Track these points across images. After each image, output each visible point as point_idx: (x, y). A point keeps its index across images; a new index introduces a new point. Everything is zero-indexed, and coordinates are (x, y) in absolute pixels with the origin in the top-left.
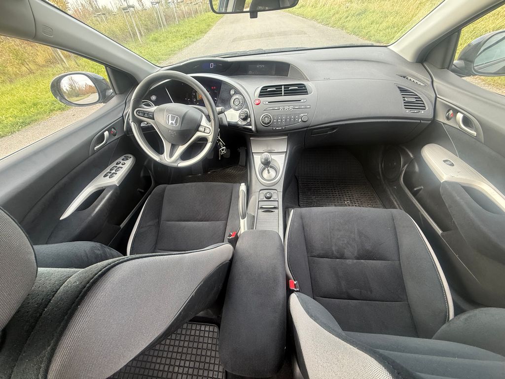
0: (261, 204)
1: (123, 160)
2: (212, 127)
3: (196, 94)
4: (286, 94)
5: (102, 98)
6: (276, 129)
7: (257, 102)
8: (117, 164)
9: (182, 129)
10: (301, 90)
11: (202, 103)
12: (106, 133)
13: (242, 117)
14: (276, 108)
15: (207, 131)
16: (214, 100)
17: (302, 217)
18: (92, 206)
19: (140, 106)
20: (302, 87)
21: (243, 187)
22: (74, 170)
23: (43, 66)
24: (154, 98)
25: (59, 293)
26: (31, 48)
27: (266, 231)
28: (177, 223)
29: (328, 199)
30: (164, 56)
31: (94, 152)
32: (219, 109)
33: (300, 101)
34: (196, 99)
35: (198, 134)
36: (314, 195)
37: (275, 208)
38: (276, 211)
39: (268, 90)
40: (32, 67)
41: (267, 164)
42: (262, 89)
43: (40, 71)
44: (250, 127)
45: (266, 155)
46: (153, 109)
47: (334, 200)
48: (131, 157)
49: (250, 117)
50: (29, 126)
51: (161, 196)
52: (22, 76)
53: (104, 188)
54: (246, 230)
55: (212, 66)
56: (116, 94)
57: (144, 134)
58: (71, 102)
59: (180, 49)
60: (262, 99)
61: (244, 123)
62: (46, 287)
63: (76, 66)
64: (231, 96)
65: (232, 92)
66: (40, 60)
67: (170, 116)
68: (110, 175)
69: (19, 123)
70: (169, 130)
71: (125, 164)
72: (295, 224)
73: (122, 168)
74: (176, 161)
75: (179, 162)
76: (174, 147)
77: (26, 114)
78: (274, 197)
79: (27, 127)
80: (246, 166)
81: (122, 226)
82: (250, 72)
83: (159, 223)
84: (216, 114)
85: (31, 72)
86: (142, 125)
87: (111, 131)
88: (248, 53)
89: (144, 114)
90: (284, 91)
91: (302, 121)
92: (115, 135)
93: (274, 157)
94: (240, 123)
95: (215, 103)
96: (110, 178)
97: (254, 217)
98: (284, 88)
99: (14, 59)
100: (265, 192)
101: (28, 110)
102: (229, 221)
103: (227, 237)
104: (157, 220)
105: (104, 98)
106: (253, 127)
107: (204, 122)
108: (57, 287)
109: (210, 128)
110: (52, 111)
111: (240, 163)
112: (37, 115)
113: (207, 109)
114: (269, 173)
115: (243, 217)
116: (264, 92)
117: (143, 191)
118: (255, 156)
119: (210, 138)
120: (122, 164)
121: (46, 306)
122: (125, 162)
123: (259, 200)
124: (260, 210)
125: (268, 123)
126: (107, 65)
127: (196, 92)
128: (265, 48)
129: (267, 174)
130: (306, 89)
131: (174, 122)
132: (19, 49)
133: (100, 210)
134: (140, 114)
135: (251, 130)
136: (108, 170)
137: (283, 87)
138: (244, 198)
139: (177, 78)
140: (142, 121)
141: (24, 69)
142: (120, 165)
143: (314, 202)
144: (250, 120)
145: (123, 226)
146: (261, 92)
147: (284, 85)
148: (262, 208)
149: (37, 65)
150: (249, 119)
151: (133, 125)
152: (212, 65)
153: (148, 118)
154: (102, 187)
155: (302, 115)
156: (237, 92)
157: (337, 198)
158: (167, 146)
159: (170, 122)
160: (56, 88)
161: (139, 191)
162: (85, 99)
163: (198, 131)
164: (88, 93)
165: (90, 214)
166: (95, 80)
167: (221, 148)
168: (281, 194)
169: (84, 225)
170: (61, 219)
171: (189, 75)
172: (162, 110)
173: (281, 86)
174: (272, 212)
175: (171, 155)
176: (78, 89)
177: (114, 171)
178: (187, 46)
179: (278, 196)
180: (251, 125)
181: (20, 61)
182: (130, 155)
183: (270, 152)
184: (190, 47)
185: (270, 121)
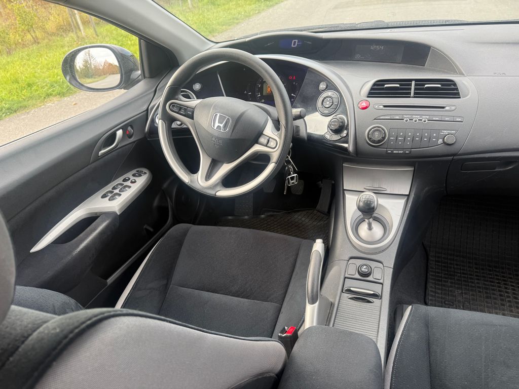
0: (349, 284)
1: (134, 175)
2: (280, 138)
3: (262, 87)
4: (418, 95)
5: (125, 82)
6: (392, 153)
7: (364, 105)
8: (125, 180)
9: (232, 138)
10: (449, 90)
11: (270, 100)
12: (120, 133)
13: (333, 127)
14: (397, 117)
15: (272, 144)
16: (291, 97)
17: (427, 324)
18: (76, 239)
19: (177, 97)
20: (449, 85)
21: (318, 246)
22: (67, 181)
23: (53, 34)
24: (197, 87)
25: (31, 340)
26: (43, 10)
27: (351, 333)
28: (197, 291)
29: (489, 300)
30: (220, 27)
31: (98, 158)
32: (296, 111)
33: (443, 108)
34: (262, 94)
35: (256, 148)
36: (458, 288)
37: (375, 296)
38: (376, 301)
39: (386, 86)
40: (39, 34)
41: (368, 211)
42: (374, 84)
43: (46, 40)
44: (346, 145)
45: (369, 195)
46: (194, 102)
47: (504, 305)
48: (145, 173)
49: (347, 128)
50: (15, 114)
51: (179, 242)
52: (24, 46)
53: (98, 214)
54: (315, 324)
55: (295, 44)
56: (145, 77)
57: (173, 139)
58: (82, 85)
59: (248, 17)
60: (373, 101)
61: (336, 137)
62: (15, 329)
63: (95, 36)
64: (319, 93)
65: (322, 86)
66: (51, 26)
67: (218, 115)
68: (110, 195)
69: (4, 110)
70: (212, 136)
71: (135, 182)
72: (412, 334)
73: (130, 187)
74: (214, 186)
75: (218, 188)
76: (215, 164)
77: (15, 97)
78: (376, 275)
79: (12, 115)
80: (329, 212)
81: (110, 280)
82: (358, 56)
83: (166, 286)
84: (290, 119)
85: (35, 41)
86: (174, 126)
87: (127, 129)
88: (359, 27)
89: (181, 109)
90: (415, 89)
91: (444, 143)
92: (130, 137)
93: (382, 201)
94: (328, 137)
95: (292, 103)
96: (109, 200)
97: (332, 305)
98: (416, 85)
99: (19, 24)
100: (359, 262)
101: (19, 92)
102: (285, 304)
103: (277, 333)
104: (165, 282)
105: (127, 82)
106: (350, 146)
107: (269, 130)
108: (30, 332)
109: (278, 140)
110: (49, 95)
111: (318, 207)
112: (28, 100)
113: (277, 111)
114: (370, 228)
115: (313, 302)
116: (379, 90)
117: (152, 230)
118: (348, 196)
119: (275, 156)
120: (132, 182)
121: (12, 354)
122: (136, 179)
123: (347, 276)
124: (346, 296)
125: (379, 141)
126: (141, 37)
127: (263, 82)
128: (389, 19)
129: (367, 230)
130: (457, 89)
131: (222, 125)
132: (30, 12)
133: (87, 248)
134: (175, 109)
135: (346, 149)
136: (109, 188)
137: (413, 83)
138: (318, 266)
139: (238, 59)
140: (174, 120)
141: (29, 37)
142: (128, 183)
143: (459, 301)
144: (347, 134)
145: (112, 281)
146: (372, 89)
147: (416, 80)
148: (349, 291)
149: (45, 32)
150: (345, 132)
151: (160, 123)
152: (295, 42)
153: (185, 116)
154: (96, 213)
155: (446, 132)
156: (331, 86)
157: (510, 301)
158: (204, 162)
159: (217, 124)
160: (68, 64)
161: (146, 229)
162: (100, 82)
163: (257, 143)
164: (105, 74)
165: (71, 252)
166: (121, 57)
167: (290, 174)
168: (389, 273)
169: (59, 266)
170: (32, 250)
171: (258, 57)
172: (208, 106)
173: (411, 80)
174: (369, 302)
175: (208, 176)
176: (93, 67)
177: (117, 191)
178: (258, 13)
179: (384, 274)
180: (347, 142)
181: (27, 27)
182: (145, 170)
183: (378, 192)
184: (263, 14)
185: (384, 138)
